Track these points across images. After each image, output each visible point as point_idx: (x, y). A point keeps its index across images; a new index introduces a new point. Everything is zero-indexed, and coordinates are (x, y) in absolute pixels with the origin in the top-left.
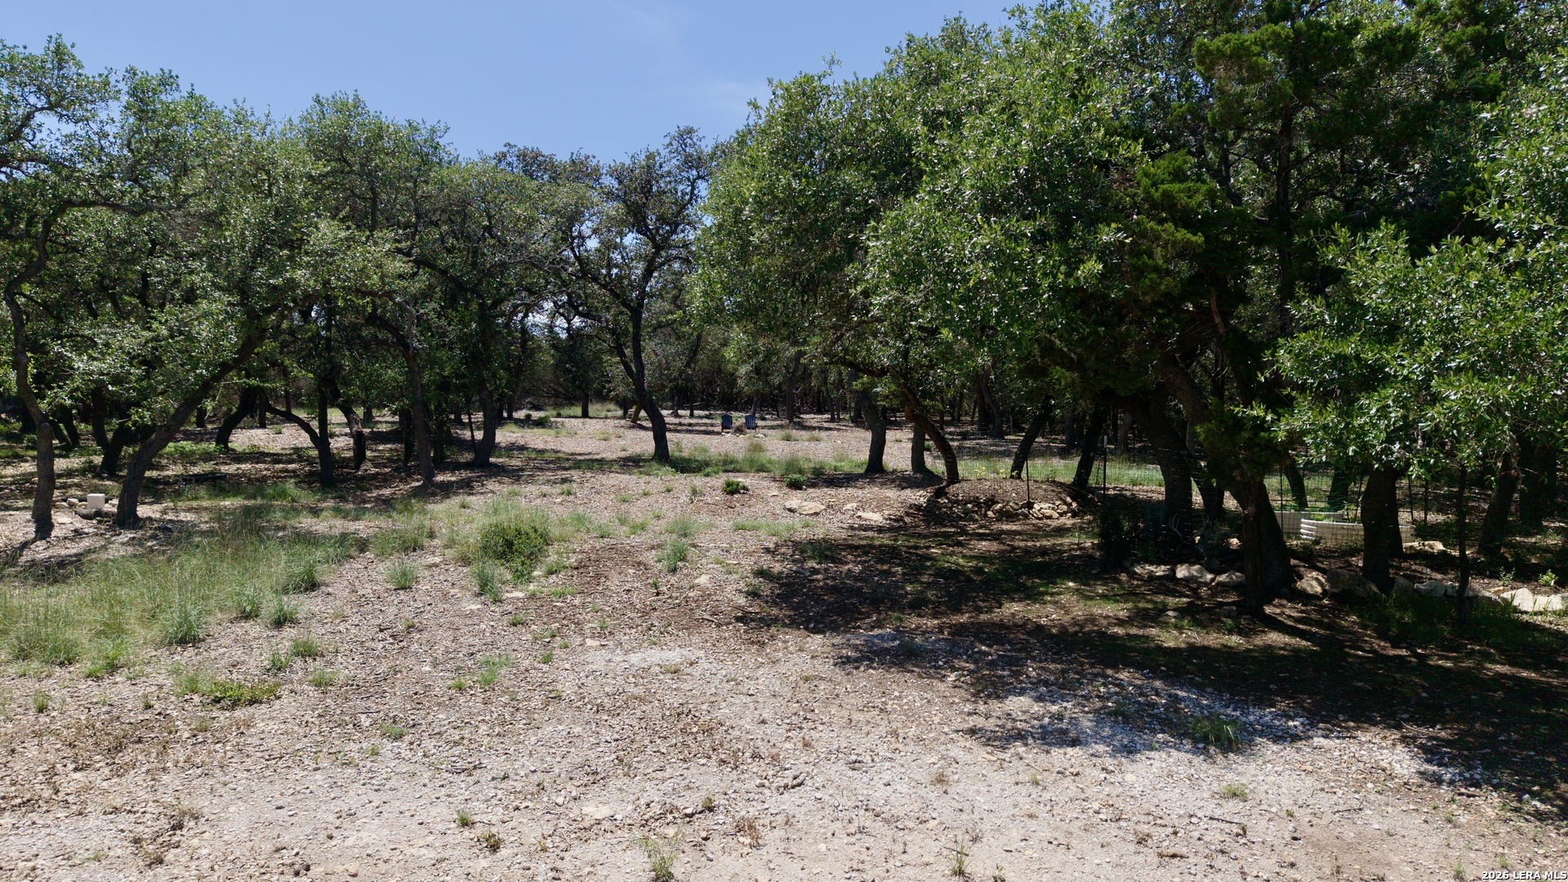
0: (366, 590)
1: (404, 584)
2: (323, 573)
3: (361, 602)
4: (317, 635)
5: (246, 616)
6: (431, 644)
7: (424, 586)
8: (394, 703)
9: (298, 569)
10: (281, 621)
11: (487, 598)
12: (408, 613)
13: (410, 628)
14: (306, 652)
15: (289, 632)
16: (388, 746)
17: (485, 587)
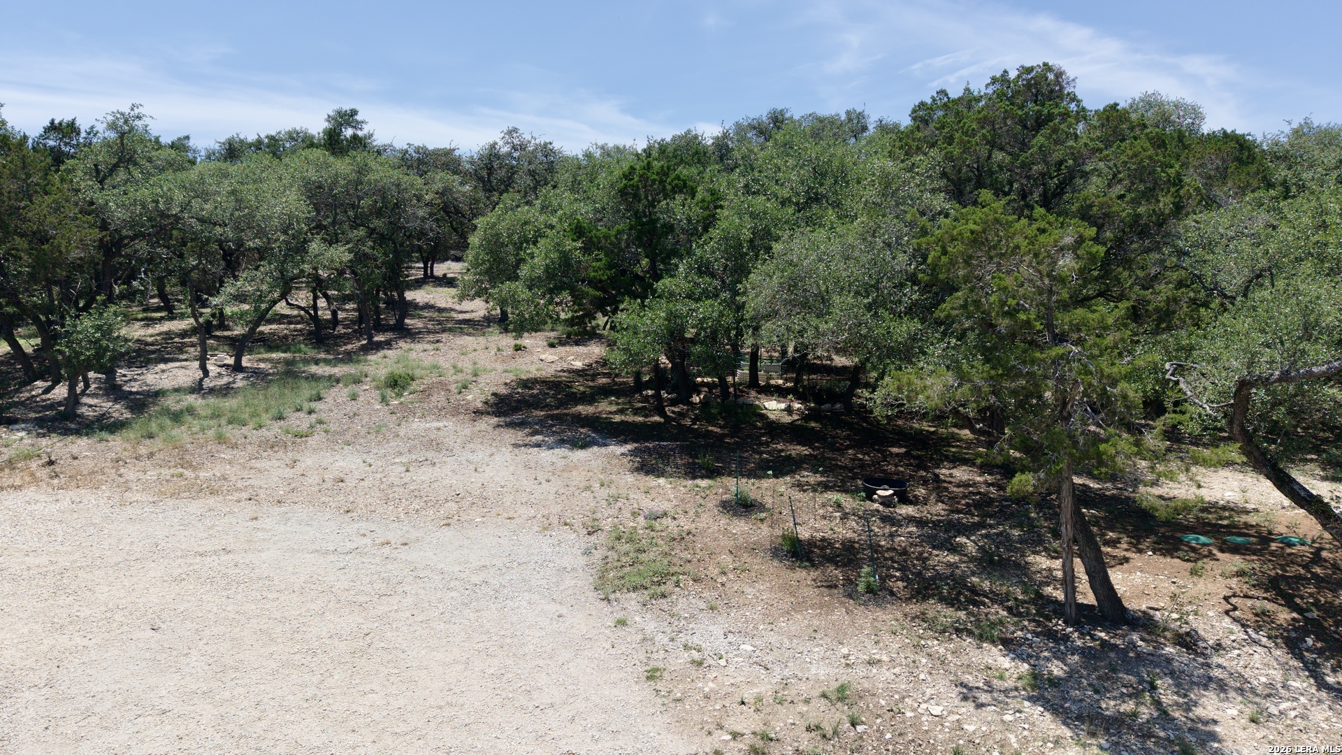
0: (340, 400)
1: (354, 397)
2: (323, 393)
3: (338, 405)
4: (323, 416)
5: (298, 410)
6: (361, 420)
7: (361, 399)
8: (348, 437)
9: (314, 392)
10: (310, 412)
11: (384, 404)
12: (355, 409)
13: (355, 414)
14: (321, 422)
15: (314, 416)
16: (346, 447)
17: (384, 400)
